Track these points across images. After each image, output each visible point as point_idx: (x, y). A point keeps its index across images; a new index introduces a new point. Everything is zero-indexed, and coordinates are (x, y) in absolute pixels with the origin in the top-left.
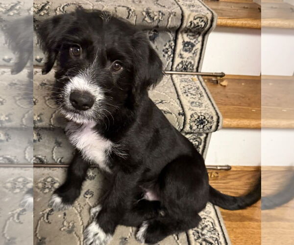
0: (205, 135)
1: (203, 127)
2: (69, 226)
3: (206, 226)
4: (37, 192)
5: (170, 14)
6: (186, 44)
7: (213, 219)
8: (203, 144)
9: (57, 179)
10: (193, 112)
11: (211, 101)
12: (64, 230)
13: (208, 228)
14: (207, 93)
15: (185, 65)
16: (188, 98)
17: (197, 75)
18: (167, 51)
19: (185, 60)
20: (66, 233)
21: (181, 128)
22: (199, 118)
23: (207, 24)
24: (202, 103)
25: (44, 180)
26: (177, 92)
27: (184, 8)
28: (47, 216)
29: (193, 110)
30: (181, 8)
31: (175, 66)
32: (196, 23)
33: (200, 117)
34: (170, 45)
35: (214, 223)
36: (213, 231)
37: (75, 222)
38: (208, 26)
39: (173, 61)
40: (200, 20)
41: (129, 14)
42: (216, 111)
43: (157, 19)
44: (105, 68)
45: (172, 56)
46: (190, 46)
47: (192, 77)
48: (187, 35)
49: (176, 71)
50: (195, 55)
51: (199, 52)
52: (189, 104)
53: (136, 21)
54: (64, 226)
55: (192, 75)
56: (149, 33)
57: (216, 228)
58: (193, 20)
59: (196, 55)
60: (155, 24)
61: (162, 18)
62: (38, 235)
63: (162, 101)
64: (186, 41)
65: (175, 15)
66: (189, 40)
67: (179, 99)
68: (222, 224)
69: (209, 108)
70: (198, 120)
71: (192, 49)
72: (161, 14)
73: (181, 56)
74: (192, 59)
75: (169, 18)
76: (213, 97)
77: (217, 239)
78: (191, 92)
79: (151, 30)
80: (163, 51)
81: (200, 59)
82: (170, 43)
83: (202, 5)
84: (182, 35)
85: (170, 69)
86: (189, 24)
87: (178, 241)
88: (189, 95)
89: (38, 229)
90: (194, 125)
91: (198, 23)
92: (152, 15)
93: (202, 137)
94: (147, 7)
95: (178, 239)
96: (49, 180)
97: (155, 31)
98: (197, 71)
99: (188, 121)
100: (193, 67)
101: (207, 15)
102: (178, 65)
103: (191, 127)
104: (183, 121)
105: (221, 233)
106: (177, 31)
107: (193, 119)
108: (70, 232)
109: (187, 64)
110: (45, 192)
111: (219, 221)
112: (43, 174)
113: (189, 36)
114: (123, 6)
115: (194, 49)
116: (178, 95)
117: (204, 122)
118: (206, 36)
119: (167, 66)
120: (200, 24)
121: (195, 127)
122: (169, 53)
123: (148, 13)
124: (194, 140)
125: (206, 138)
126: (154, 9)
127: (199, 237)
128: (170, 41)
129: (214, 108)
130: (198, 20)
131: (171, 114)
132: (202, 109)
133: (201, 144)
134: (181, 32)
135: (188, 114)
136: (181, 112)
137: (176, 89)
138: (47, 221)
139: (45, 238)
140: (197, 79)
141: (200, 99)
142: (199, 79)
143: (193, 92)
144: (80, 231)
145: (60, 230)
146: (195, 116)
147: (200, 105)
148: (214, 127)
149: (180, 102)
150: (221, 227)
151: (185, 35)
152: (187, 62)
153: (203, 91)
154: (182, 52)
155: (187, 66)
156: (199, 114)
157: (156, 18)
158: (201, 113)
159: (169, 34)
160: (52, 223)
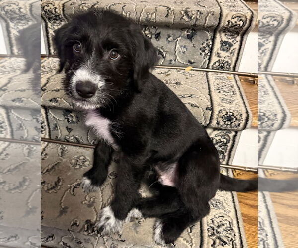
0: (234, 133)
1: (231, 124)
2: (90, 201)
3: (223, 224)
4: (69, 167)
5: (208, 13)
6: (223, 43)
7: (232, 219)
8: (231, 142)
9: (88, 158)
10: (222, 108)
11: (243, 100)
12: (85, 203)
13: (224, 227)
14: (240, 92)
15: (222, 63)
16: (220, 95)
17: (234, 74)
18: (204, 49)
19: (222, 58)
20: (86, 206)
21: (208, 122)
22: (227, 114)
23: (246, 23)
24: (233, 101)
25: (77, 157)
26: (209, 88)
27: (224, 9)
28: (74, 189)
29: (222, 106)
30: (221, 9)
31: (211, 65)
32: (234, 22)
33: (229, 113)
34: (207, 44)
35: (232, 223)
36: (229, 230)
37: (96, 198)
38: (247, 25)
39: (209, 59)
40: (238, 19)
41: (168, 13)
42: (247, 109)
43: (194, 18)
44: (104, 58)
45: (209, 54)
46: (228, 45)
47: (229, 75)
48: (226, 35)
49: (213, 69)
50: (232, 54)
51: (237, 51)
52: (219, 100)
53: (174, 19)
54: (86, 200)
55: (228, 73)
56: (187, 32)
57: (233, 228)
58: (230, 19)
59: (234, 54)
60: (193, 23)
61: (199, 17)
62: (62, 204)
63: (192, 95)
64: (224, 40)
65: (213, 14)
66: (227, 40)
67: (210, 95)
68: (241, 226)
69: (240, 106)
70: (226, 116)
71: (230, 49)
72: (199, 13)
73: (218, 55)
74: (230, 58)
75: (206, 17)
76: (247, 97)
77: (232, 239)
78: (224, 90)
79: (189, 29)
80: (200, 49)
81: (238, 58)
82: (208, 42)
83: (244, 6)
84: (220, 34)
85: (206, 67)
86: (227, 23)
87: (190, 234)
88: (222, 92)
89: (63, 199)
90: (221, 121)
91: (236, 22)
92: (190, 14)
93: (232, 135)
94: (186, 7)
95: (191, 232)
96: (82, 158)
97: (193, 30)
98: (234, 70)
99: (215, 116)
100: (230, 66)
101: (247, 15)
102: (215, 63)
103: (218, 123)
104: (210, 115)
105: (237, 235)
106: (215, 30)
107: (221, 114)
108: (90, 206)
109: (224, 63)
110: (76, 167)
111: (238, 222)
112: (78, 153)
113: (227, 36)
114: (164, 6)
115: (232, 48)
116: (209, 91)
117: (232, 119)
118: (245, 37)
119: (204, 63)
120: (238, 23)
121: (222, 123)
122: (206, 51)
123: (186, 12)
124: (223, 138)
125: (235, 137)
126: (193, 9)
127: (213, 234)
128: (207, 40)
129: (246, 106)
130: (236, 20)
131: (199, 107)
132: (232, 105)
133: (229, 143)
134: (219, 32)
135: (217, 109)
136: (209, 106)
137: (209, 85)
138: (72, 193)
139: (67, 208)
140: (233, 78)
141: (232, 97)
142: (235, 78)
143: (227, 90)
144: (99, 207)
145: (82, 203)
146: (223, 111)
147: (231, 102)
148: (242, 125)
149: (211, 98)
150: (239, 228)
151: (223, 35)
152: (224, 61)
153: (237, 89)
154: (219, 51)
155: (224, 65)
156: (228, 111)
157: (193, 16)
158: (230, 109)
159: (207, 33)
160: (76, 196)
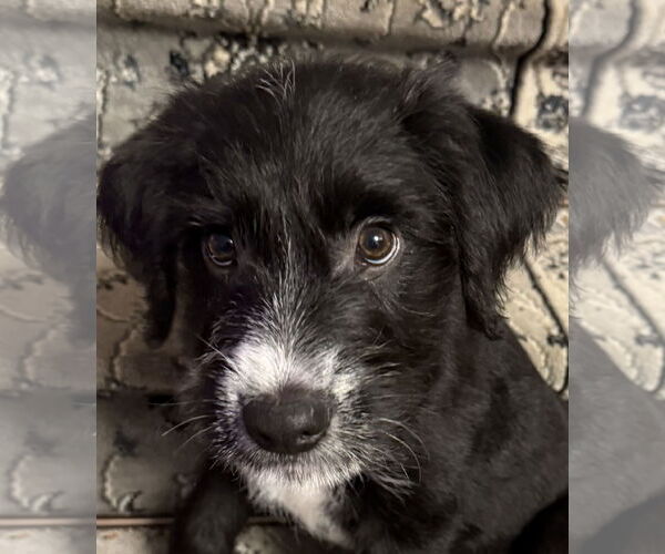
34: (494, 108)
43: (462, 17)
46: (559, 111)
48: (554, 74)
53: (391, 20)
60: (456, 32)
61: (479, 13)
64: (547, 92)
65: (522, 6)
66: (557, 92)
67: (537, 287)
75: (502, 14)
82: (497, 98)
84: (537, 73)
92: (447, 3)
106: (522, 58)
113: (557, 78)
128: (495, 92)
134: (537, 64)
136: (555, 332)
149: (545, 299)
151: (546, 74)
